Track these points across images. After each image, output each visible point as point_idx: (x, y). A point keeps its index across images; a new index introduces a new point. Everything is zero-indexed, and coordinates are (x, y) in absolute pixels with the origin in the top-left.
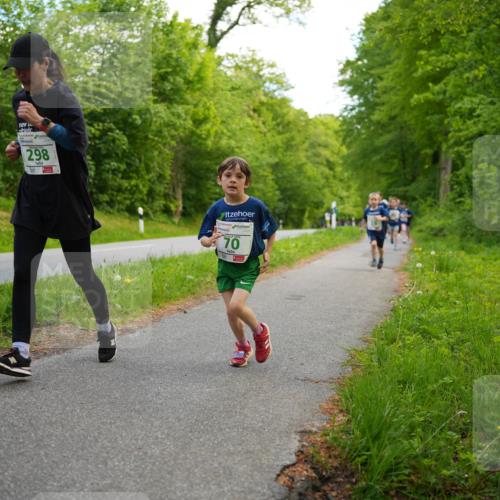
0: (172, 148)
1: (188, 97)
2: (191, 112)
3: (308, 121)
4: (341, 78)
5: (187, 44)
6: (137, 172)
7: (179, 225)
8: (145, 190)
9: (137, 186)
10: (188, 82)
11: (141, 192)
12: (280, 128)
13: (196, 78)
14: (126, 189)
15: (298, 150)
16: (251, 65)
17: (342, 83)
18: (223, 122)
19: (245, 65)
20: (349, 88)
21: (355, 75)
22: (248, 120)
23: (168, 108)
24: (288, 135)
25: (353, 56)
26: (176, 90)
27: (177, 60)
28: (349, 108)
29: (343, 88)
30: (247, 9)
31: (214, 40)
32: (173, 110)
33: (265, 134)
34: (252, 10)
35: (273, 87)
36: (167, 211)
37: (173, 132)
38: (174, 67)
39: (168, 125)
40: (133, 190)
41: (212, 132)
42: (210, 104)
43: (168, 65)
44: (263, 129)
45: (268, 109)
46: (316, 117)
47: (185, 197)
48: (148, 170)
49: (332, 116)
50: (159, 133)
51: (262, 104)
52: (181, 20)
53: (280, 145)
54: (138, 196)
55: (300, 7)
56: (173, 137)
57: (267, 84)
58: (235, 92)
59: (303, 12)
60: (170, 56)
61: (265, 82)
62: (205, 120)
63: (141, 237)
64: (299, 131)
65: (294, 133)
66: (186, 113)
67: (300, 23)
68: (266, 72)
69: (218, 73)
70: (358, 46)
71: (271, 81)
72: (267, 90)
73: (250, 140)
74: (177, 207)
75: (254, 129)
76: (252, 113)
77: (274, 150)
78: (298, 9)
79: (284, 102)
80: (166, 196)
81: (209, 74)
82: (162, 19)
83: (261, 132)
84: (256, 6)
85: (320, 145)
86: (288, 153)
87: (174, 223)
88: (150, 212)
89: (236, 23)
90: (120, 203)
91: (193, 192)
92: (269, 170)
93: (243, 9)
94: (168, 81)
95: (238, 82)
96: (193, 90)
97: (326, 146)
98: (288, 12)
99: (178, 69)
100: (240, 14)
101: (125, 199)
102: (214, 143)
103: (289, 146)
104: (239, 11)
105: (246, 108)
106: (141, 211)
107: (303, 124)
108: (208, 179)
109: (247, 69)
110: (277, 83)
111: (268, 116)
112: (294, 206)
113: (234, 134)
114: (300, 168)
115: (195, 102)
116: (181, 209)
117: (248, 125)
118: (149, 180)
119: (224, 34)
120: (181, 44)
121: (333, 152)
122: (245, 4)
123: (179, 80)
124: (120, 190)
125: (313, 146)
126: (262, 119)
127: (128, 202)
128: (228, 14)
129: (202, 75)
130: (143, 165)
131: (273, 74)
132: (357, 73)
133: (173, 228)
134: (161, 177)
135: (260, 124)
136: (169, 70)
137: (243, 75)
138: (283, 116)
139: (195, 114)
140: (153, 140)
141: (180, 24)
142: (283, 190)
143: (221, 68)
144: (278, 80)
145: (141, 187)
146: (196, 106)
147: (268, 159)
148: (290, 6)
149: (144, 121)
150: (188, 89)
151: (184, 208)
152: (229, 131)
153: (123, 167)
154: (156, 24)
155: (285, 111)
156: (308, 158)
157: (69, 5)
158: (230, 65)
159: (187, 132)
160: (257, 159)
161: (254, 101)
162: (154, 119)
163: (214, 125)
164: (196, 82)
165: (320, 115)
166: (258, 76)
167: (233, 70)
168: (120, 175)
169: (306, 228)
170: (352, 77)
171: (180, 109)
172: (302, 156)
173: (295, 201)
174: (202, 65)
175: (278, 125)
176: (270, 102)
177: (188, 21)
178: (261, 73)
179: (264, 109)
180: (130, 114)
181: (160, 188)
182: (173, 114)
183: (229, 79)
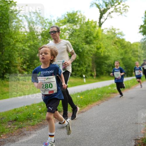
0: (91, 57)
1: (94, 42)
2: (96, 46)
3: (131, 45)
4: (140, 31)
5: (93, 27)
6: (82, 65)
7: (95, 79)
8: (85, 70)
9: (82, 69)
10: (94, 38)
11: (84, 71)
12: (123, 48)
13: (96, 36)
14: (79, 70)
15: (129, 53)
16: (112, 30)
17: (140, 32)
18: (105, 48)
19: (110, 31)
20: (142, 33)
21: (144, 29)
22: (113, 47)
23: (89, 46)
24: (125, 49)
25: (143, 24)
26: (91, 40)
27: (90, 32)
28: (143, 39)
29: (141, 33)
30: (109, 15)
31: (100, 24)
32: (91, 46)
33: (118, 50)
34: (111, 15)
35: (119, 36)
36: (92, 75)
37: (91, 52)
38: (90, 34)
39: (90, 51)
40: (82, 70)
41: (103, 51)
42: (101, 43)
43: (88, 33)
44: (118, 48)
45: (118, 42)
46: (133, 43)
47: (97, 71)
48: (85, 64)
49: (138, 42)
50: (87, 53)
51: (116, 41)
52: (90, 20)
53: (123, 52)
54: (83, 72)
55: (125, 11)
56: (91, 54)
57: (117, 35)
58: (108, 39)
59: (126, 13)
60: (88, 31)
61: (116, 35)
62: (100, 48)
63: (85, 84)
64: (129, 48)
65: (127, 49)
66: (94, 47)
67: (125, 16)
68: (117, 32)
69: (102, 34)
70: (144, 20)
71: (118, 34)
72: (118, 37)
73: (114, 52)
74: (94, 74)
75: (115, 49)
76: (114, 44)
77: (122, 54)
78: (124, 12)
79: (123, 40)
80: (91, 71)
81: (100, 35)
82: (85, 21)
83: (117, 50)
84: (112, 13)
85: (135, 51)
86: (126, 55)
87: (94, 79)
88: (87, 76)
89: (106, 19)
90: (78, 74)
91: (99, 69)
92: (121, 60)
93: (108, 14)
94: (88, 38)
95: (109, 36)
96: (96, 40)
97: (137, 51)
98: (121, 13)
99: (91, 34)
100: (107, 16)
101: (79, 73)
102: (103, 54)
103: (126, 52)
104: (107, 15)
105: (112, 43)
106: (84, 76)
107: (129, 45)
108: (103, 65)
109: (111, 31)
110: (120, 34)
111: (119, 44)
112: (129, 70)
113: (109, 51)
114: (130, 59)
115: (97, 43)
116: (95, 74)
117: (113, 48)
118: (86, 67)
119: (103, 22)
120: (91, 27)
121: (140, 53)
122: (109, 13)
123: (92, 37)
124: (77, 71)
125: (133, 51)
126: (117, 46)
127: (80, 74)
128: (104, 16)
129: (98, 35)
130: (83, 63)
131: (119, 32)
132: (144, 28)
133: (94, 80)
134: (89, 66)
135: (117, 47)
136: (88, 35)
137: (110, 33)
138: (123, 44)
139: (97, 47)
140: (86, 56)
141: (90, 21)
142: (125, 66)
143: (103, 32)
144: (121, 34)
145: (84, 69)
146: (97, 44)
147: (120, 57)
148: (122, 12)
149: (83, 50)
150: (94, 39)
151: (97, 74)
152: (107, 50)
153: (78, 64)
154: (83, 23)
155: (124, 42)
156: (132, 55)
157: (59, 21)
158: (106, 31)
159: (95, 52)
160: (117, 57)
161: (114, 41)
162: (86, 49)
163: (103, 49)
164: (96, 38)
165: (135, 42)
166: (115, 33)
167: (107, 33)
168: (77, 66)
169: (134, 76)
170: (143, 30)
171: (92, 46)
172: (130, 55)
173: (130, 69)
174: (98, 32)
175: (122, 47)
176: (119, 40)
177: (92, 20)
178: (115, 32)
179: (117, 43)
180: (78, 49)
181: (89, 69)
182: (91, 47)
183: (106, 35)
